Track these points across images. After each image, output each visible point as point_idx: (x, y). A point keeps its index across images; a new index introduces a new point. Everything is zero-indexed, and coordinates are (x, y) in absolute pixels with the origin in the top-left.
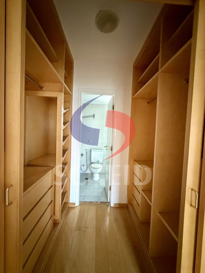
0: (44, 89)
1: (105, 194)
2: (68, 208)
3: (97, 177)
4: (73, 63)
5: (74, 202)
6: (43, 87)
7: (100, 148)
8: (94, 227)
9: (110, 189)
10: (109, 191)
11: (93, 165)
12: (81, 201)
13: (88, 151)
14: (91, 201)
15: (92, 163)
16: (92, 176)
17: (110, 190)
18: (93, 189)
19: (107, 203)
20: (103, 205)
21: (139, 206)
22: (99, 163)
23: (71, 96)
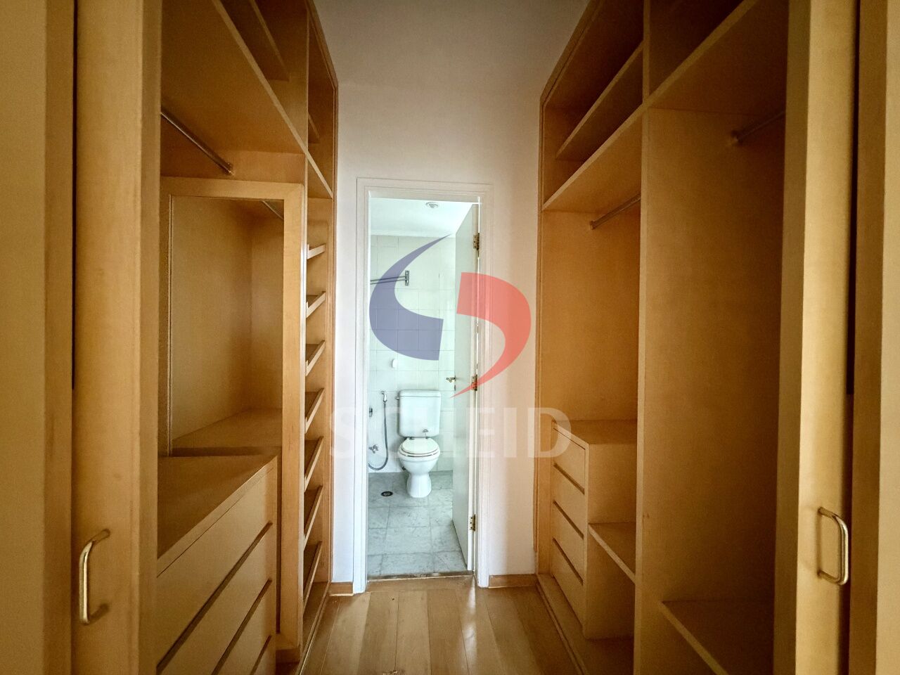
0: (233, 173)
1: (454, 546)
2: (328, 603)
3: (421, 487)
4: (336, 89)
5: (350, 580)
6: (229, 167)
7: (431, 387)
8: (426, 670)
9: (474, 525)
10: (470, 532)
11: (407, 445)
12: (372, 574)
13: (390, 397)
14: (408, 572)
15: (405, 438)
16: (406, 482)
17: (474, 528)
18: (412, 529)
19: (464, 577)
20: (450, 585)
21: (582, 581)
22: (427, 438)
23: (330, 201)
